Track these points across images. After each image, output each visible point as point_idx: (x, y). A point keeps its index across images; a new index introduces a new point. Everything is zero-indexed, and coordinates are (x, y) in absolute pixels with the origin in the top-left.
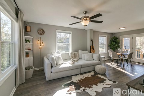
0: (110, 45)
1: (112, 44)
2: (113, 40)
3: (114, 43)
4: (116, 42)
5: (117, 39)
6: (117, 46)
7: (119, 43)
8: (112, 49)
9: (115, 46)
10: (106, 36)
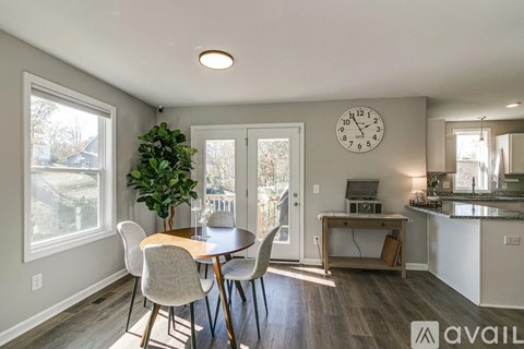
0: (137, 174)
1: (152, 171)
2: (158, 144)
3: (165, 164)
4: (172, 159)
5: (181, 138)
6: (180, 182)
7: (187, 166)
8: (151, 203)
9: (167, 183)
10: (113, 110)
